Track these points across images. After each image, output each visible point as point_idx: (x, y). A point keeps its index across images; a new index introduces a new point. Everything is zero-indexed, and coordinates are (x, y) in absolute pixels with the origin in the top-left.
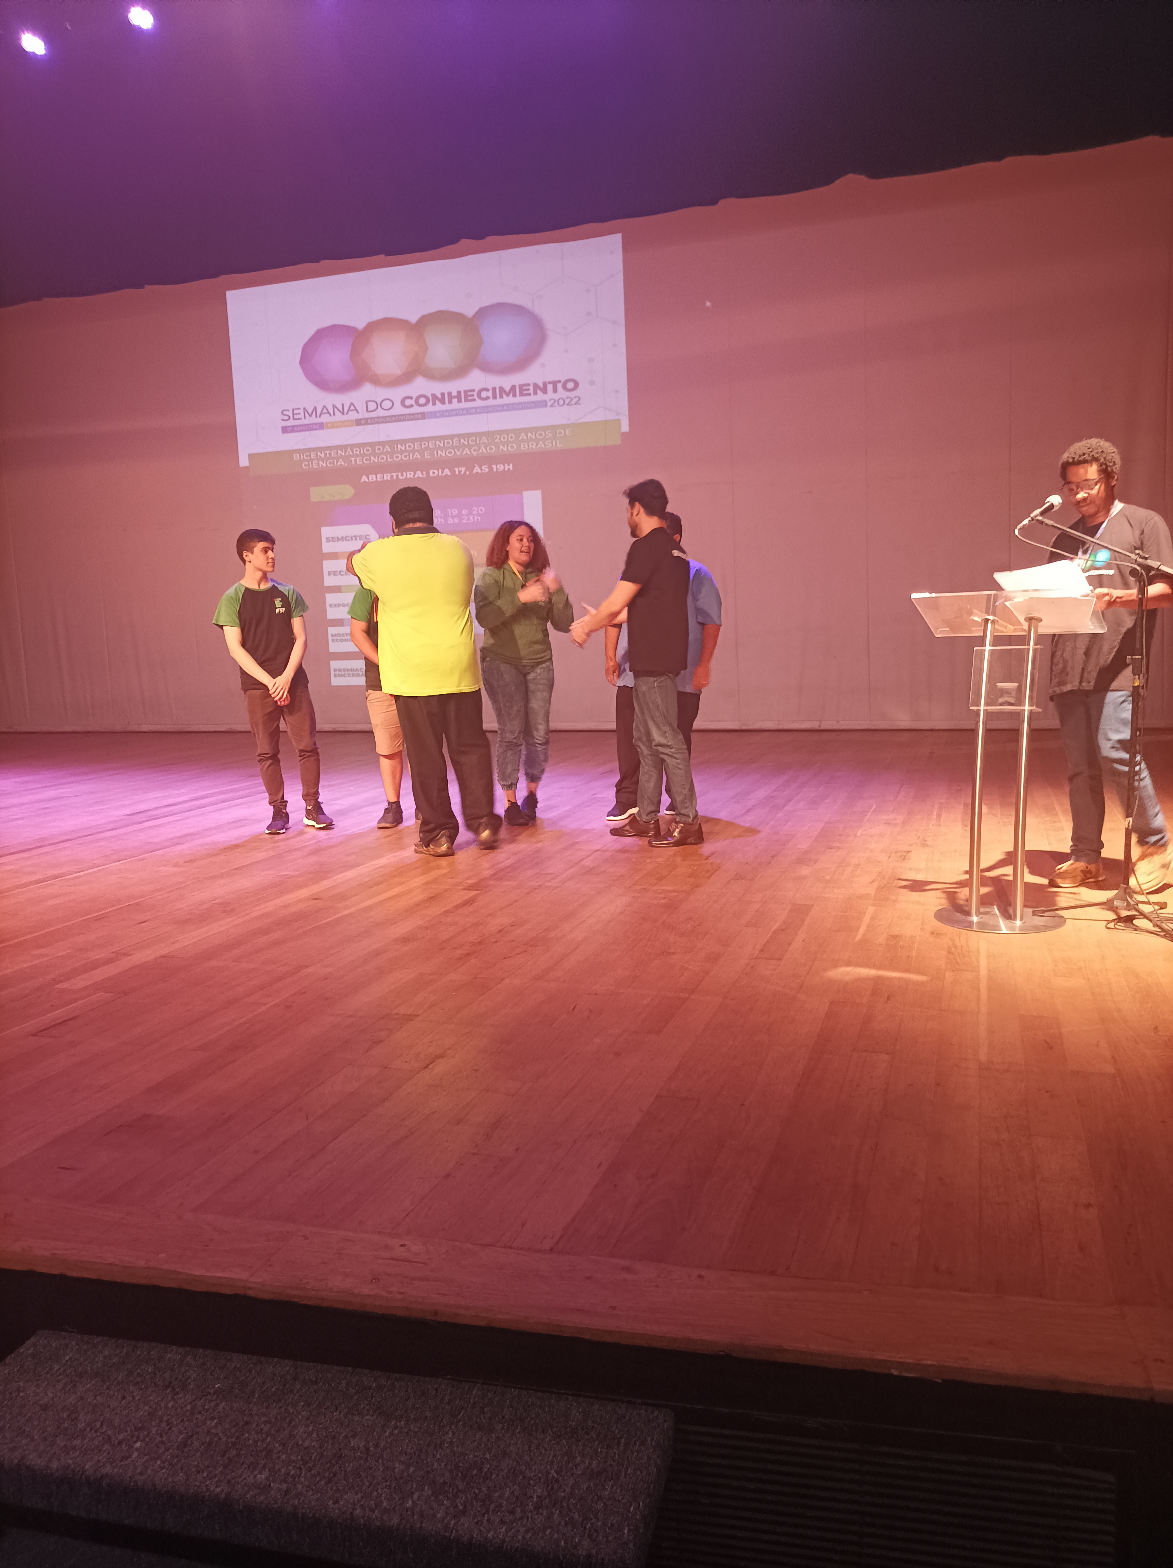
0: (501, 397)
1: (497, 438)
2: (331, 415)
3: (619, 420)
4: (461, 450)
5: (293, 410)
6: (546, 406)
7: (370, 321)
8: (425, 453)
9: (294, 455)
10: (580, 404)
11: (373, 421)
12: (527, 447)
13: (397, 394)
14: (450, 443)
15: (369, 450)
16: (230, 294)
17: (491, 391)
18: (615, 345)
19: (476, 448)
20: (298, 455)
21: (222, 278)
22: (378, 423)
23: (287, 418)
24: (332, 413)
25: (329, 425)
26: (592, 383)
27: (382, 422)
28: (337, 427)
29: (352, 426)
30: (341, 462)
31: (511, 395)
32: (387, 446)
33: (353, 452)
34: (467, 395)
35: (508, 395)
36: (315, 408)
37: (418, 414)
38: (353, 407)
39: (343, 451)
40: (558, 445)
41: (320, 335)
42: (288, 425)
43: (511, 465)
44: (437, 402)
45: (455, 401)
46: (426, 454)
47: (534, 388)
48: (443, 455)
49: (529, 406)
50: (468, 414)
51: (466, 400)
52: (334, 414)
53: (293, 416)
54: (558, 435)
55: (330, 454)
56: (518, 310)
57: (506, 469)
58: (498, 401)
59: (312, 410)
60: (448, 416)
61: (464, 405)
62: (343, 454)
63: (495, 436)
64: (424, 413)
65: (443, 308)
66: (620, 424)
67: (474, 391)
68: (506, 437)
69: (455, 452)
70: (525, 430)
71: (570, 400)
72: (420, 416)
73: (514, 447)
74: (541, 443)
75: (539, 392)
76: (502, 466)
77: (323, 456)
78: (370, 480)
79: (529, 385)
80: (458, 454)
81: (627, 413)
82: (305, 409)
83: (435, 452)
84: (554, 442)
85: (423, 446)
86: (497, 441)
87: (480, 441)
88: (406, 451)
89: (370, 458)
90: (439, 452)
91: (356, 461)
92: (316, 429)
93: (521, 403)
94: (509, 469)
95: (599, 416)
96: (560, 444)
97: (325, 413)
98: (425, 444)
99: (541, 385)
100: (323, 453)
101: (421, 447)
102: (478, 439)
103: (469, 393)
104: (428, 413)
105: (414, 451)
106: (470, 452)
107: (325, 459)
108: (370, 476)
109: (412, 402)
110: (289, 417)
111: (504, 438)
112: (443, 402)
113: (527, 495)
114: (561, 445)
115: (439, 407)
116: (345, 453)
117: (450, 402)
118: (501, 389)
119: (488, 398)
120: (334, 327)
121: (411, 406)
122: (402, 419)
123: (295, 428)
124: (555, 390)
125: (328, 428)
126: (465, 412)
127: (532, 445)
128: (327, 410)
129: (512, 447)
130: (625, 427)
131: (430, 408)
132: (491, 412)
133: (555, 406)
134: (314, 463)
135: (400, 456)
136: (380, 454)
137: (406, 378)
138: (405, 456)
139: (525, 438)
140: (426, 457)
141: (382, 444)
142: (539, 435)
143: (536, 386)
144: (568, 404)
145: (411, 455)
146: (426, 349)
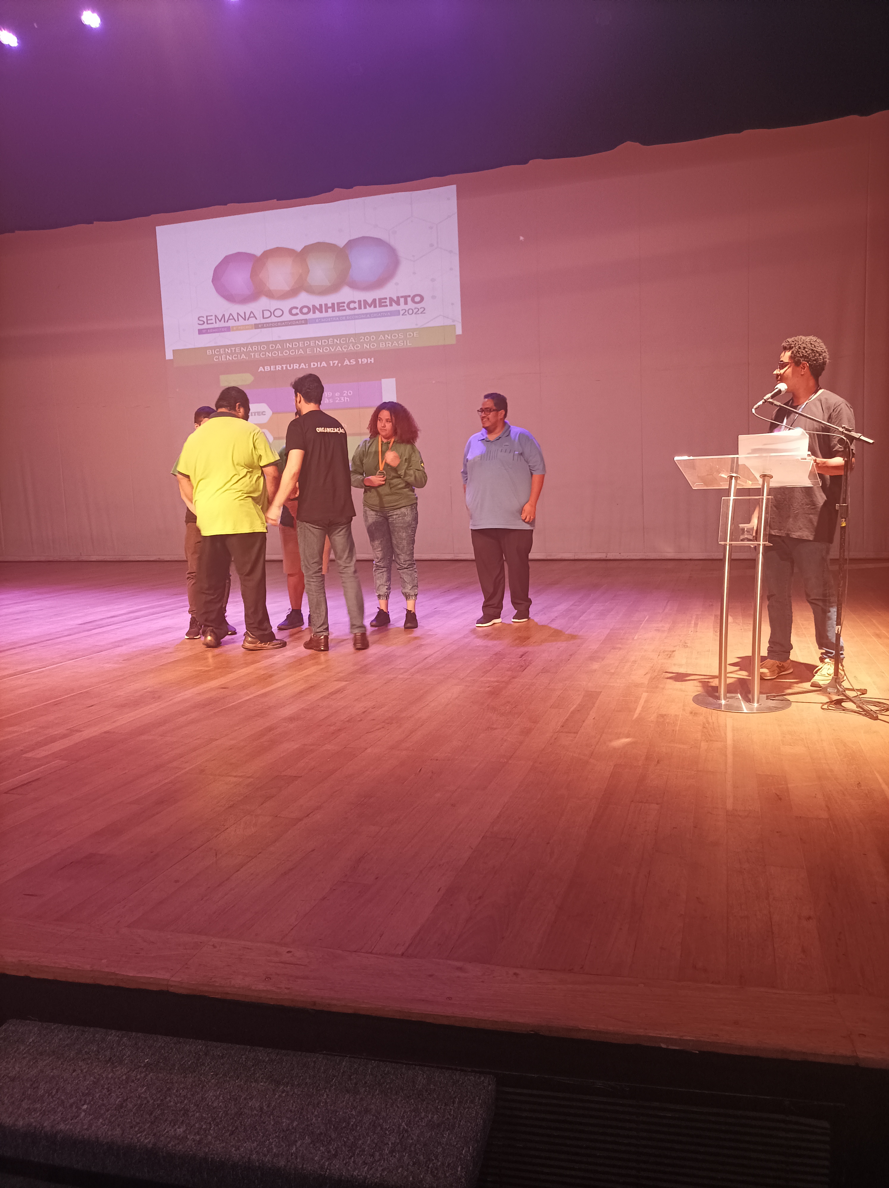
0: (365, 308)
1: (362, 338)
2: (235, 321)
3: (455, 325)
4: (335, 347)
5: (207, 317)
6: (399, 314)
7: (266, 250)
8: (308, 349)
9: (208, 351)
10: (424, 313)
11: (268, 325)
12: (385, 346)
13: (286, 305)
14: (326, 342)
15: (264, 347)
16: (158, 228)
17: (357, 303)
18: (451, 269)
19: (346, 346)
20: (211, 351)
21: (153, 216)
22: (271, 327)
23: (202, 322)
24: (236, 319)
25: (235, 328)
26: (434, 297)
27: (275, 326)
28: (240, 330)
29: (252, 329)
30: (243, 356)
31: (373, 306)
32: (278, 345)
33: (252, 349)
34: (340, 306)
35: (370, 306)
36: (224, 315)
37: (302, 320)
38: (252, 315)
39: (245, 348)
40: (408, 344)
41: (228, 260)
42: (202, 328)
43: (373, 359)
44: (317, 311)
45: (330, 310)
46: (308, 351)
47: (390, 300)
48: (321, 351)
49: (386, 315)
50: (340, 320)
51: (339, 310)
52: (238, 321)
53: (207, 322)
54: (408, 336)
55: (235, 350)
56: (378, 242)
57: (369, 362)
58: (363, 311)
59: (221, 317)
60: (325, 322)
61: (337, 313)
62: (245, 350)
63: (360, 338)
64: (307, 319)
65: (321, 240)
66: (455, 328)
67: (344, 303)
68: (369, 338)
69: (330, 349)
70: (384, 333)
71: (417, 310)
72: (303, 322)
73: (374, 346)
74: (395, 342)
75: (394, 304)
76: (366, 360)
77: (229, 352)
78: (266, 370)
79: (386, 298)
80: (333, 350)
81: (460, 321)
82: (216, 316)
83: (315, 349)
84: (405, 342)
85: (306, 345)
86: (361, 341)
87: (349, 341)
88: (292, 348)
89: (266, 353)
90: (318, 349)
91: (254, 355)
92: (225, 331)
93: (381, 312)
94: (371, 362)
95: (439, 322)
96: (409, 343)
97: (231, 319)
98: (307, 343)
99: (395, 299)
100: (229, 349)
101: (304, 343)
102: (347, 339)
103: (341, 305)
104: (309, 319)
105: (299, 348)
106: (342, 349)
107: (232, 354)
108: (266, 367)
109: (298, 311)
110: (204, 322)
111: (367, 338)
112: (321, 312)
113: (384, 381)
114: (411, 344)
115: (318, 315)
116: (247, 350)
117: (326, 311)
118: (365, 301)
119: (355, 308)
120: (239, 254)
121: (297, 314)
122: (290, 323)
123: (209, 331)
124: (406, 303)
125: (233, 330)
126: (337, 319)
127: (389, 344)
128: (233, 317)
130: (459, 331)
131: (311, 316)
132: (357, 319)
133: (406, 315)
134: (222, 357)
135: (288, 352)
136: (273, 350)
137: (293, 293)
138: (292, 352)
139: (383, 338)
140: (308, 353)
141: (275, 342)
142: (393, 336)
143: (391, 299)
144: (415, 314)
145: (297, 351)
146: (308, 271)
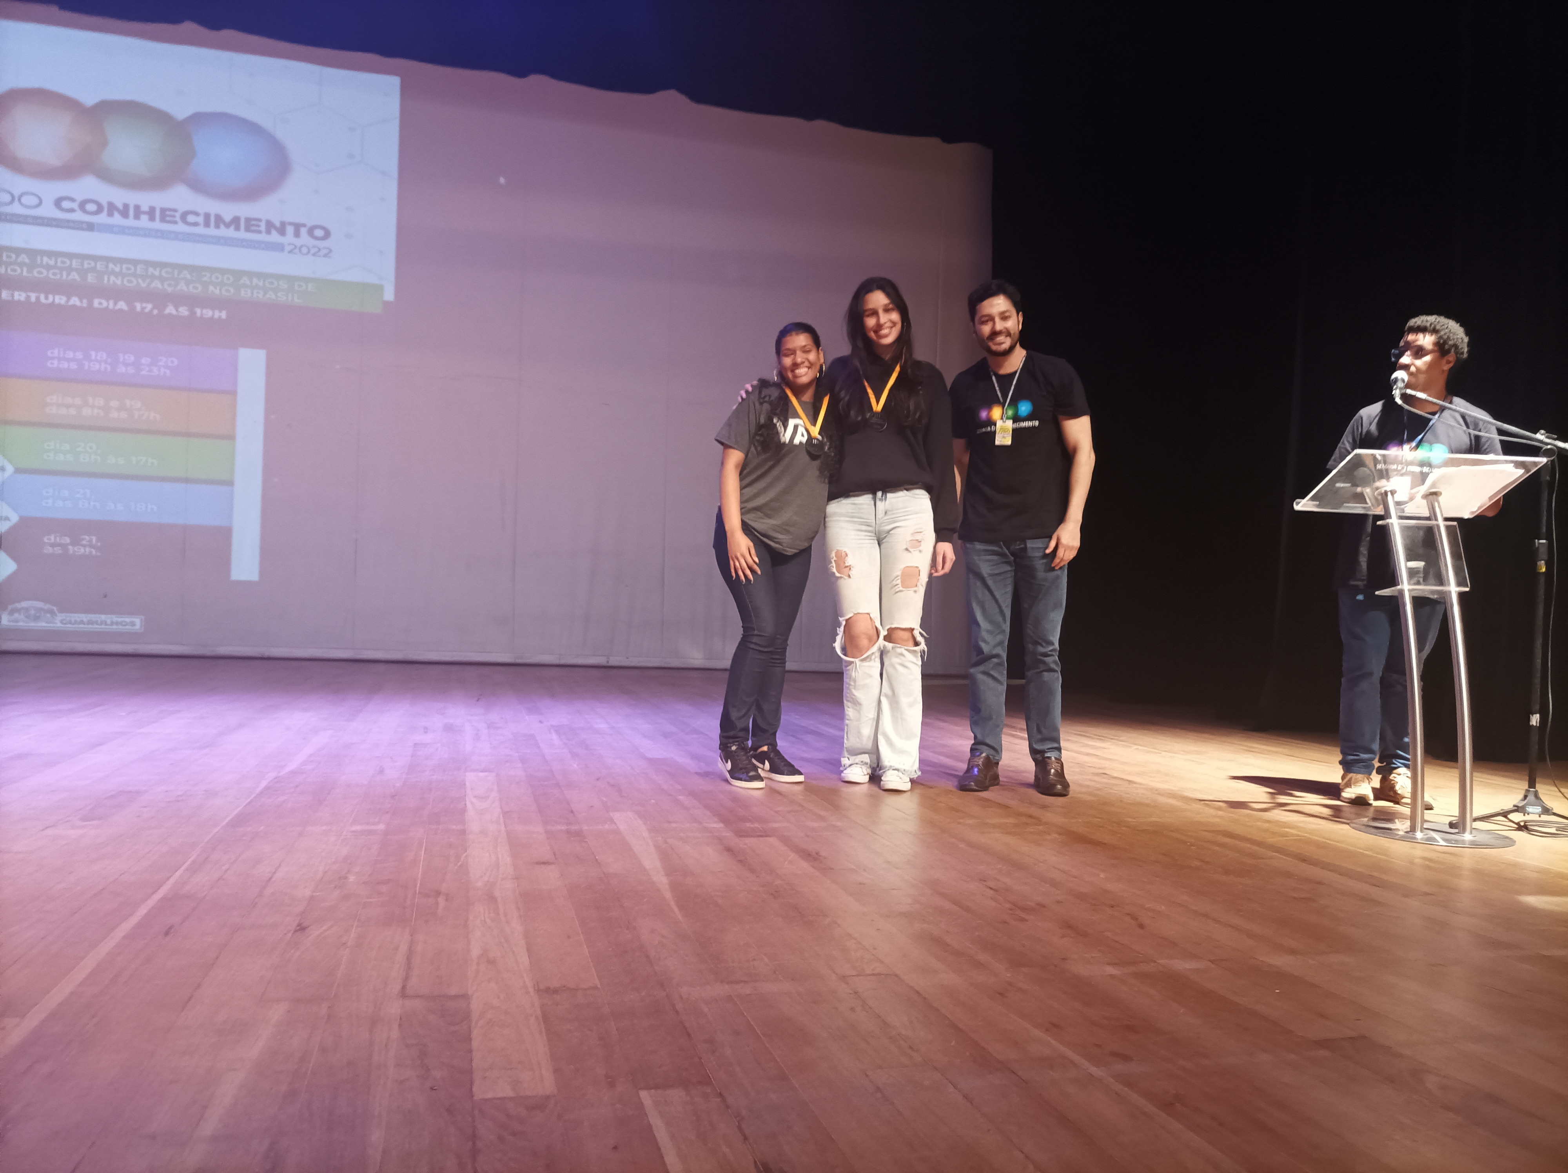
1: (205, 276)
3: (382, 286)
6: (282, 250)
8: (89, 275)
10: (331, 257)
11: (3, 217)
12: (250, 295)
13: (50, 190)
14: (130, 269)
17: (202, 217)
18: (383, 201)
19: (172, 283)
22: (9, 222)
26: (348, 236)
27: (19, 222)
32: (25, 256)
34: (166, 215)
35: (228, 226)
37: (82, 223)
40: (296, 300)
43: (224, 312)
44: (116, 214)
45: (144, 217)
47: (266, 224)
48: (119, 282)
49: (256, 245)
50: (164, 237)
51: (162, 220)
54: (296, 288)
57: (216, 317)
60: (132, 234)
61: (157, 225)
64: (92, 223)
65: (136, 98)
66: (383, 290)
67: (175, 211)
68: (220, 277)
69: (138, 282)
70: (250, 274)
71: (316, 250)
72: (84, 226)
73: (230, 291)
74: (271, 293)
75: (274, 232)
76: (210, 312)
79: (260, 220)
80: (143, 285)
81: (393, 280)
83: (105, 277)
84: (290, 295)
85: (86, 266)
86: (205, 279)
87: (179, 275)
88: (55, 266)
90: (112, 278)
93: (247, 241)
94: (220, 316)
95: (354, 276)
98: (89, 264)
99: (278, 224)
101: (82, 266)
102: (175, 271)
103: (168, 213)
104: (98, 224)
105: (70, 269)
106: (163, 285)
109: (75, 206)
111: (217, 278)
112: (125, 216)
113: (244, 352)
115: (117, 219)
117: (137, 217)
118: (218, 216)
119: (196, 224)
121: (72, 210)
122: (53, 223)
124: (297, 234)
126: (159, 234)
127: (258, 293)
129: (228, 291)
130: (389, 294)
131: (102, 219)
132: (199, 242)
133: (295, 253)
135: (44, 272)
136: (10, 263)
137: (67, 171)
139: (248, 282)
140: (89, 280)
141: (15, 250)
143: (270, 225)
144: (314, 255)
145: (65, 274)
146: (104, 143)
